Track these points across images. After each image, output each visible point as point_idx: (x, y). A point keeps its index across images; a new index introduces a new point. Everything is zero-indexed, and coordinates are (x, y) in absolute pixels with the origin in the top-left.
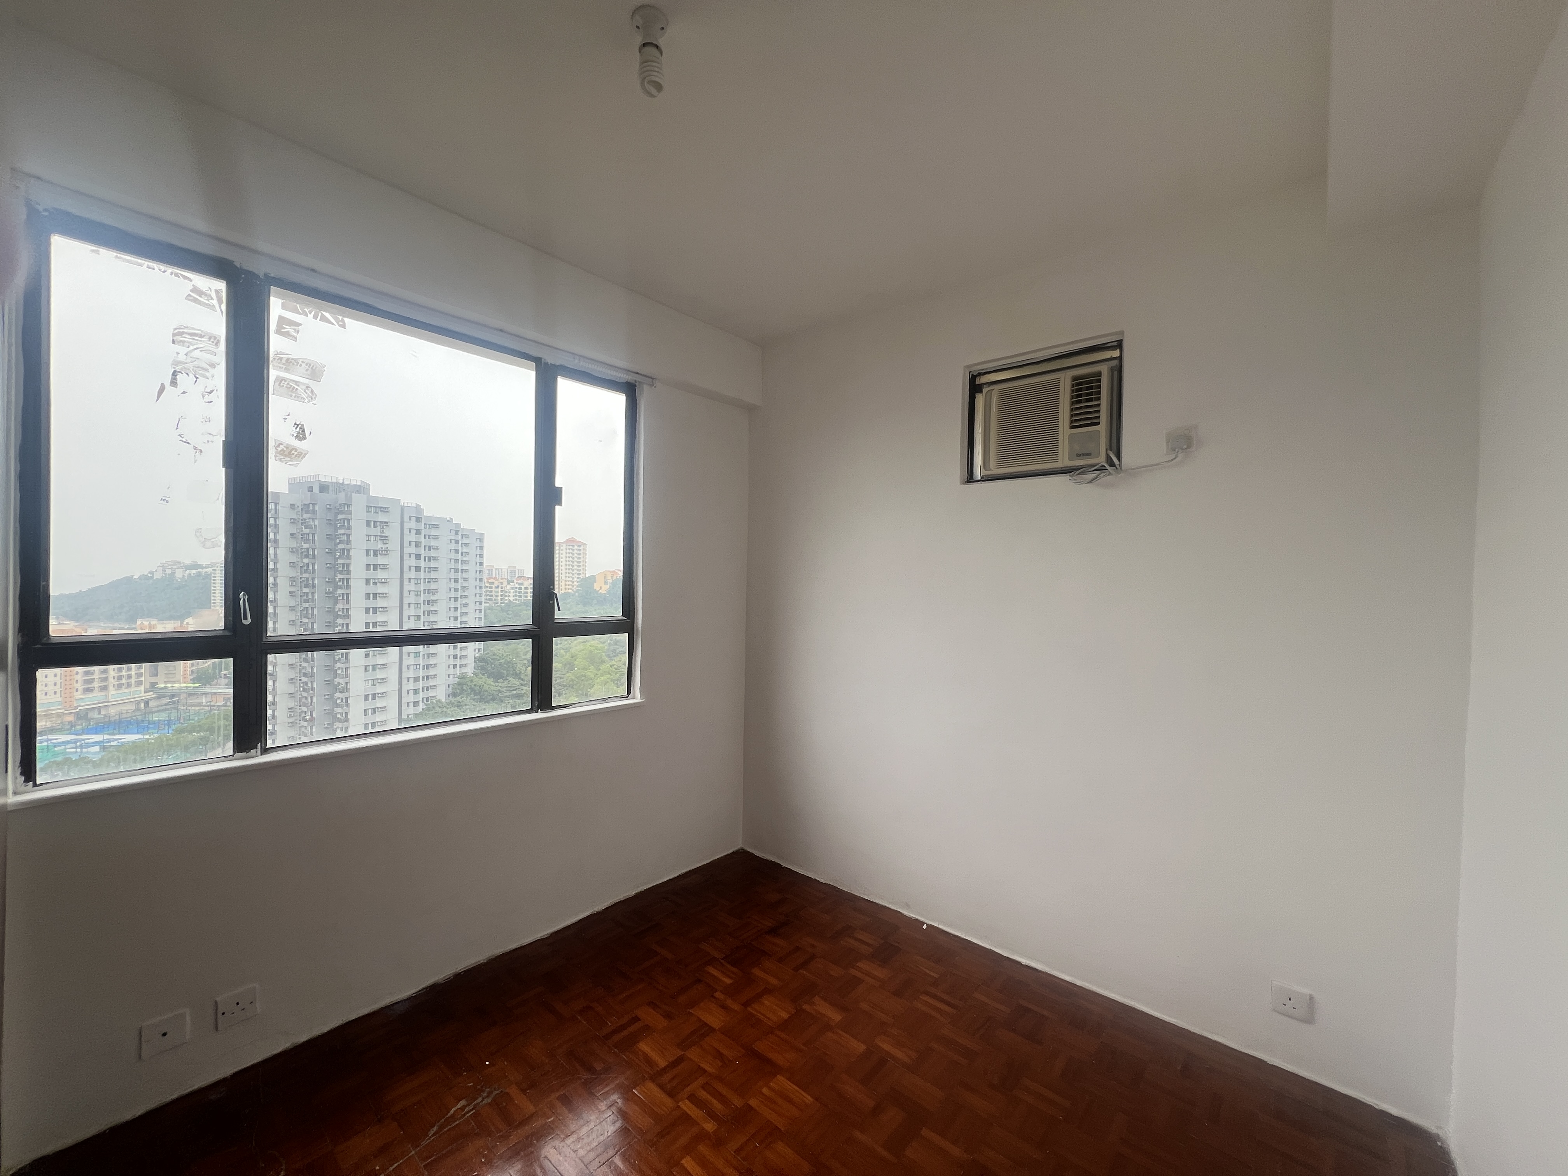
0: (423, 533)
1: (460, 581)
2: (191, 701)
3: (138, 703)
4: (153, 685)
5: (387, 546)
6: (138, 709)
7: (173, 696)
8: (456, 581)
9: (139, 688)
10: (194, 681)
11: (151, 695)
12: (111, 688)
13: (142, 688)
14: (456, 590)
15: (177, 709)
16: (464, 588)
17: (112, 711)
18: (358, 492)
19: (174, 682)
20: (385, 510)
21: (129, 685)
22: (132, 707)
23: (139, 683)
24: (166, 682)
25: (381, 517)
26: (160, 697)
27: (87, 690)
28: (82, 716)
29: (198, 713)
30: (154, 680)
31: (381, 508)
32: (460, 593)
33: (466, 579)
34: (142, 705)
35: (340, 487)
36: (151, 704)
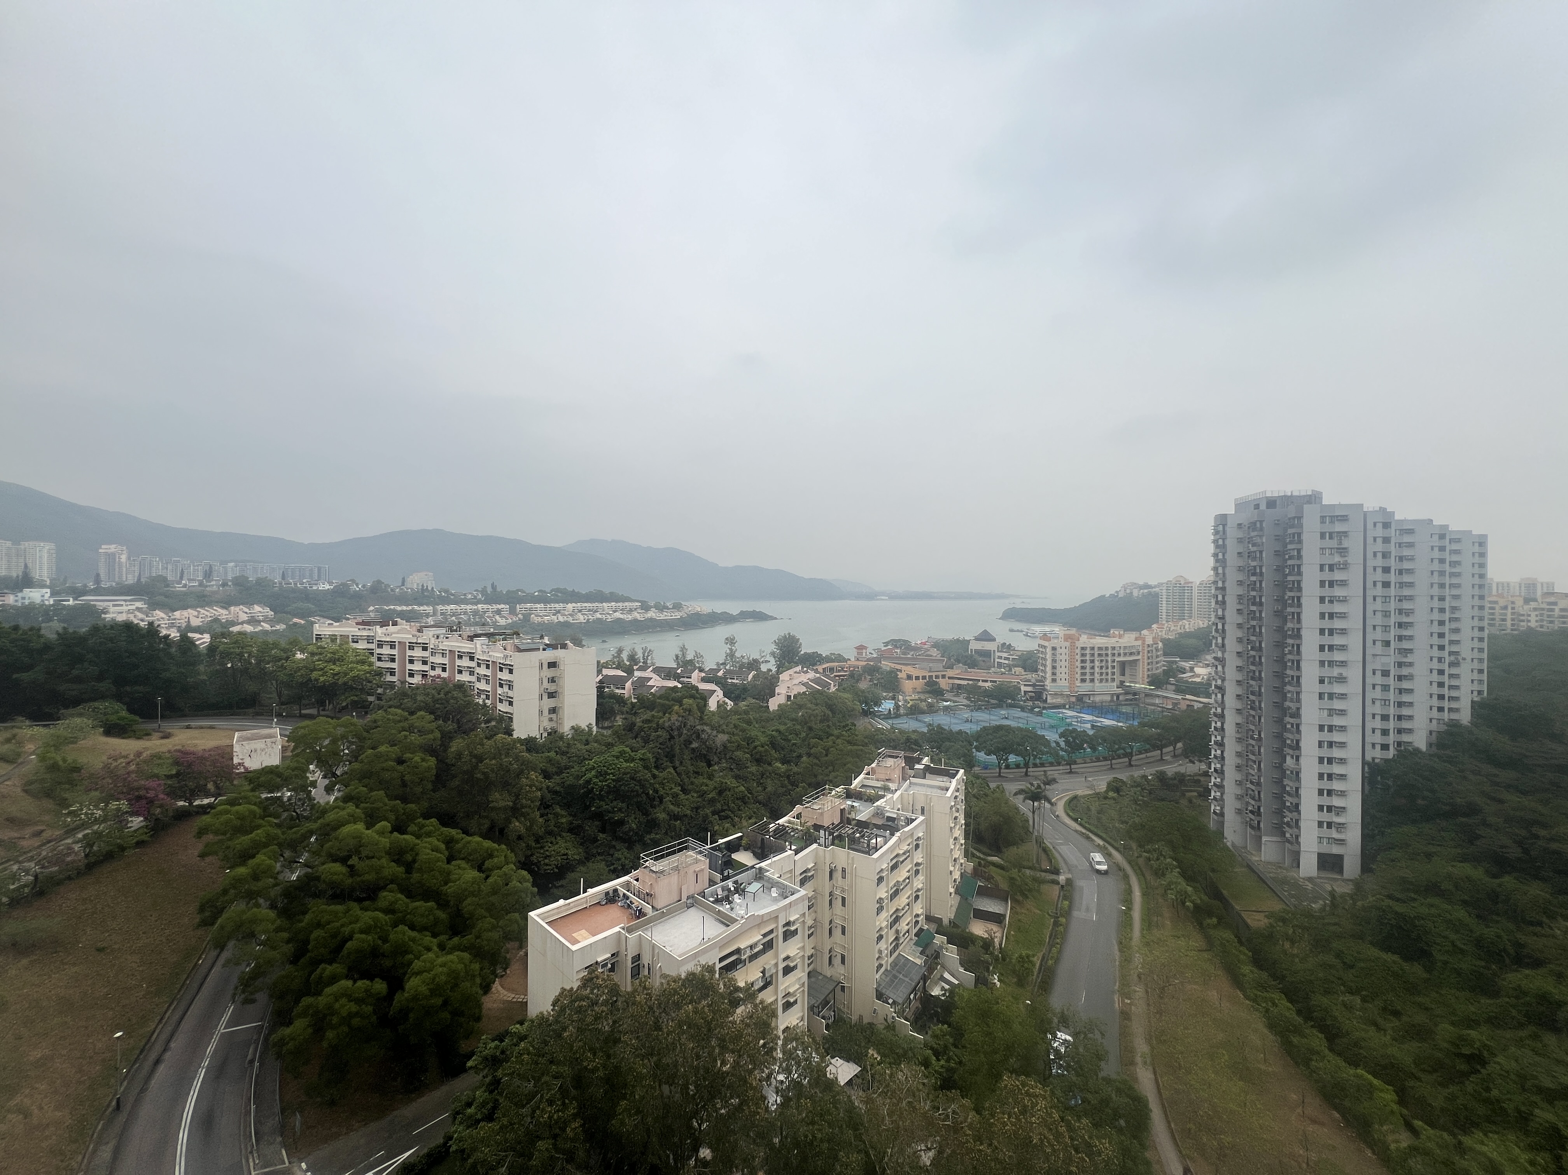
0: (1393, 541)
1: (1448, 599)
2: (1148, 700)
3: (1112, 695)
4: (1122, 682)
5: (1346, 559)
6: (1112, 701)
7: (1135, 694)
8: (1442, 599)
9: (1112, 684)
10: (1150, 684)
11: (1120, 691)
12: (1096, 681)
13: (1115, 684)
14: (1442, 610)
15: (1137, 705)
16: (1454, 609)
17: (1098, 699)
18: (1309, 502)
19: (1135, 683)
20: (1344, 519)
21: (1107, 680)
22: (1108, 698)
23: (1113, 680)
24: (1130, 682)
25: (1339, 527)
26: (1126, 693)
27: (1083, 681)
28: (1080, 698)
29: (1153, 711)
30: (1122, 678)
31: (1337, 516)
32: (1447, 616)
33: (1456, 597)
34: (1115, 698)
35: (1288, 500)
36: (1121, 698)
